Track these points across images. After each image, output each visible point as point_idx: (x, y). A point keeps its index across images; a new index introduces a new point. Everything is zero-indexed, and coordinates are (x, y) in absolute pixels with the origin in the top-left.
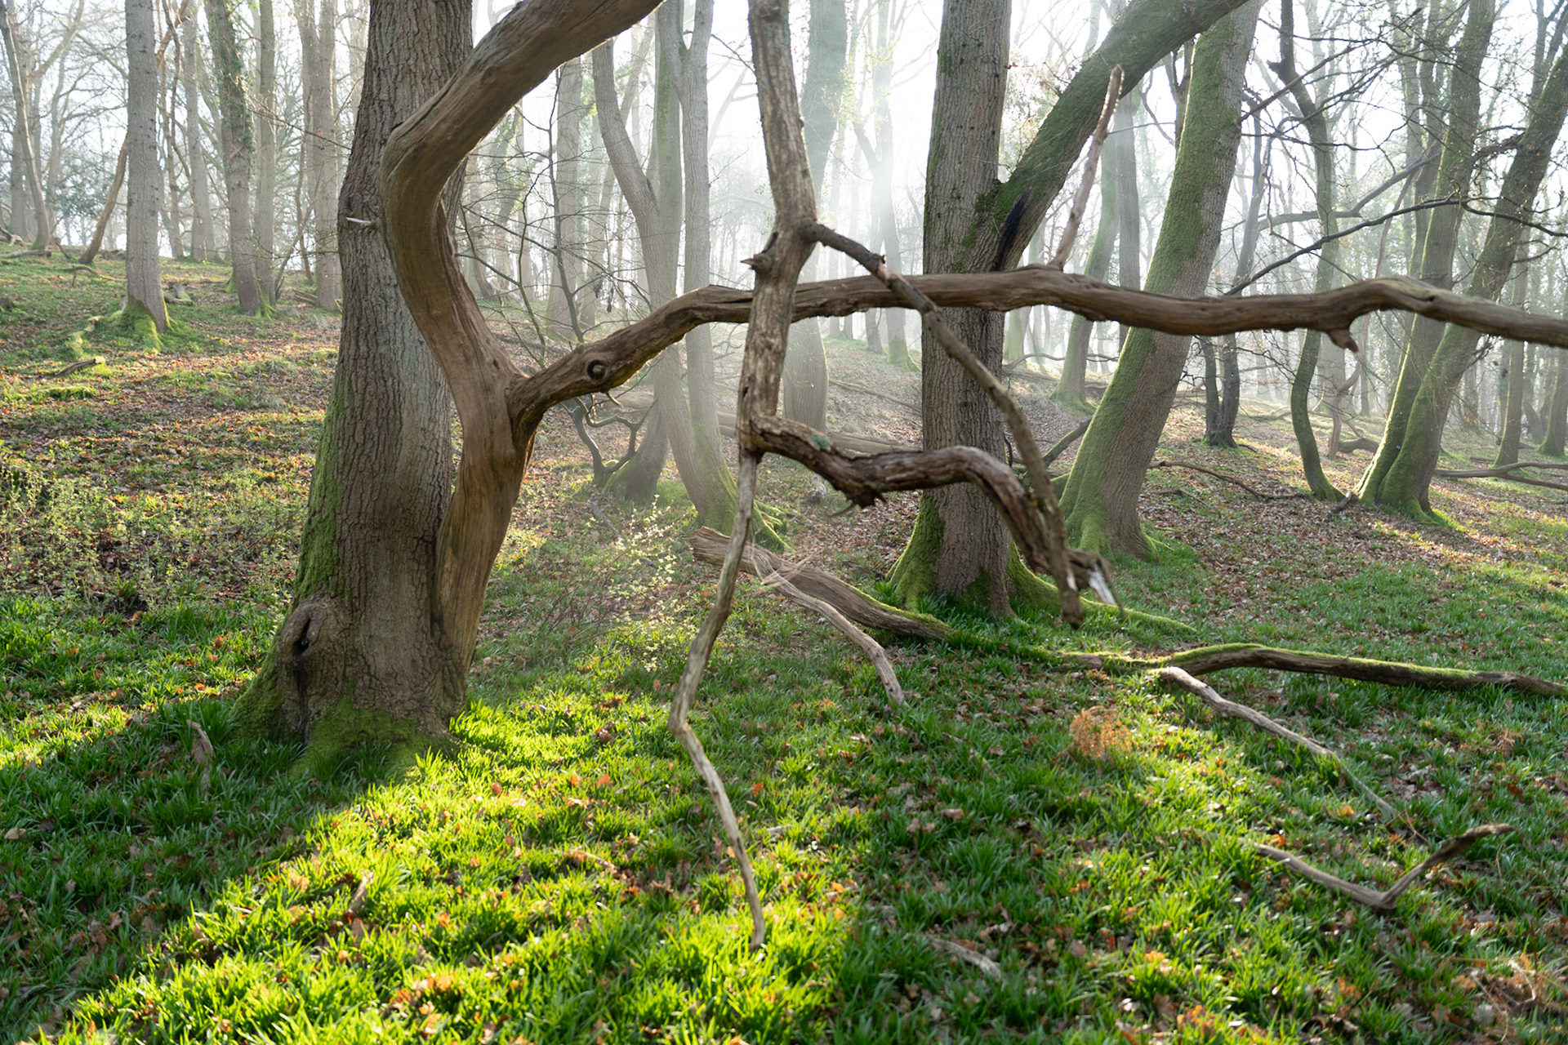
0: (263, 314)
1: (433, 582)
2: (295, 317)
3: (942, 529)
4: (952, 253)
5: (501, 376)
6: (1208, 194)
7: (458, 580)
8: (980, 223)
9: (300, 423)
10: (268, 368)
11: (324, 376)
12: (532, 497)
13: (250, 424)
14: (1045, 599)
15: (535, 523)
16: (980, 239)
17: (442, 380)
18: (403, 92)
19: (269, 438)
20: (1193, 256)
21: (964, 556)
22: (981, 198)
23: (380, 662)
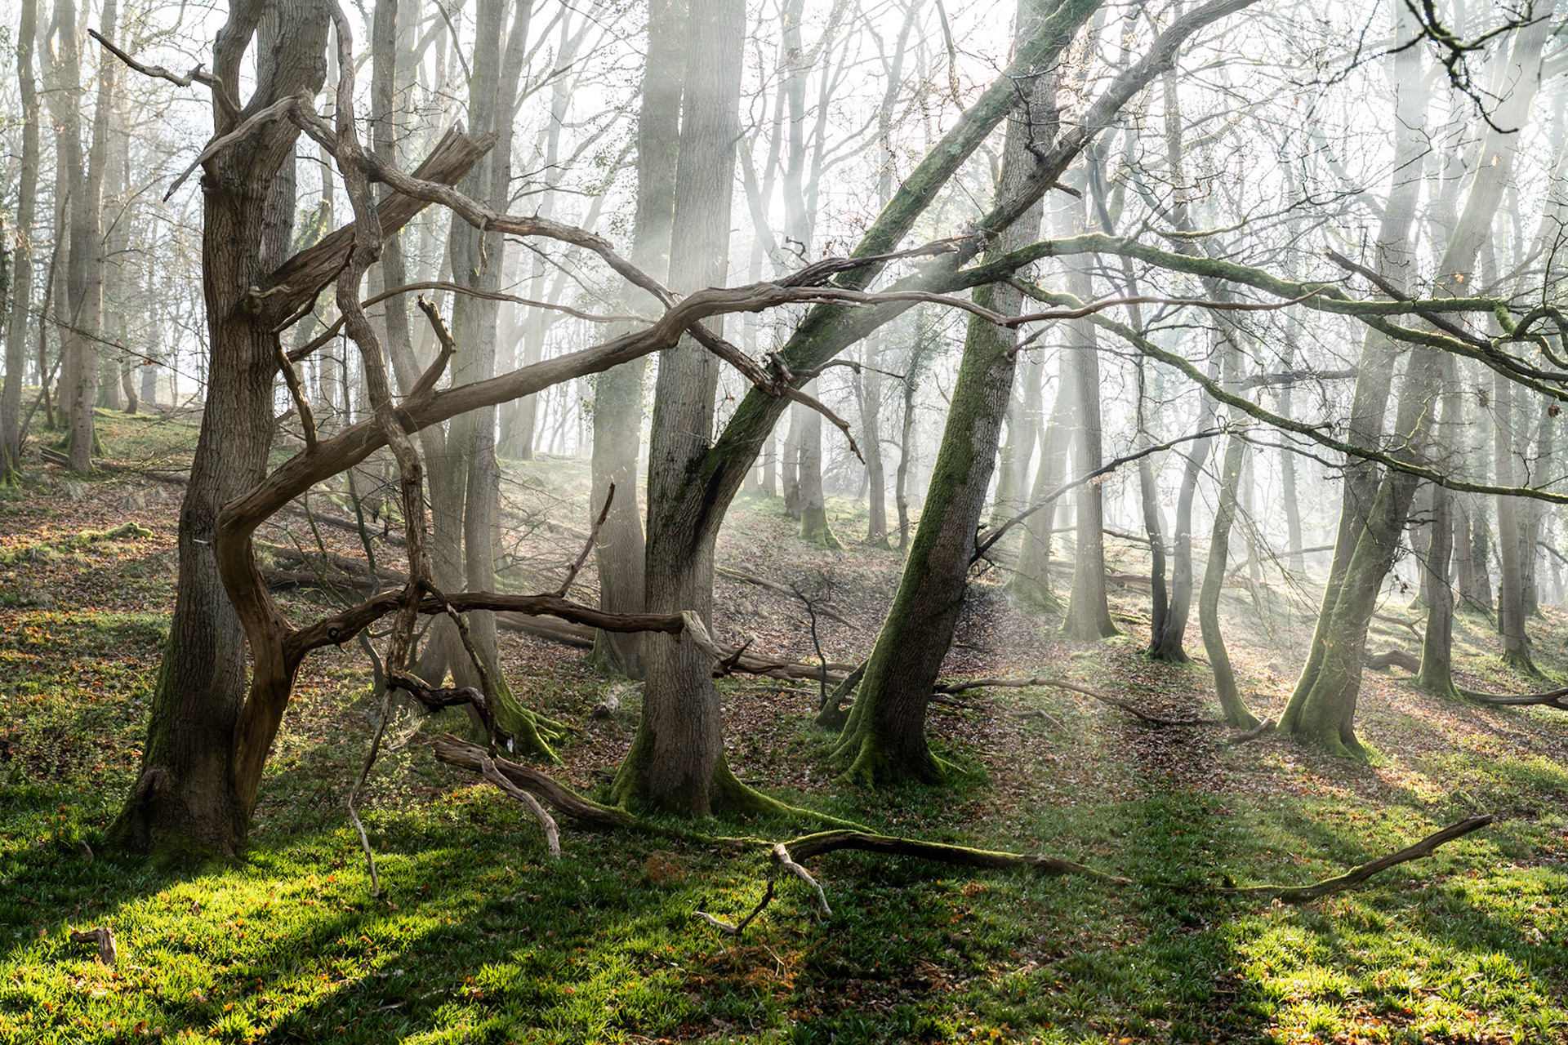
0: (9, 482)
1: (230, 761)
2: (45, 484)
3: (653, 740)
4: (666, 507)
5: (280, 630)
6: (979, 423)
7: (246, 758)
8: (689, 482)
9: (74, 624)
10: (28, 556)
11: (89, 566)
12: (306, 705)
13: (26, 625)
14: (747, 803)
15: (310, 730)
16: (689, 496)
17: (241, 627)
18: (225, 445)
19: (47, 640)
20: (964, 482)
21: (672, 764)
22: (691, 461)
23: (195, 809)
